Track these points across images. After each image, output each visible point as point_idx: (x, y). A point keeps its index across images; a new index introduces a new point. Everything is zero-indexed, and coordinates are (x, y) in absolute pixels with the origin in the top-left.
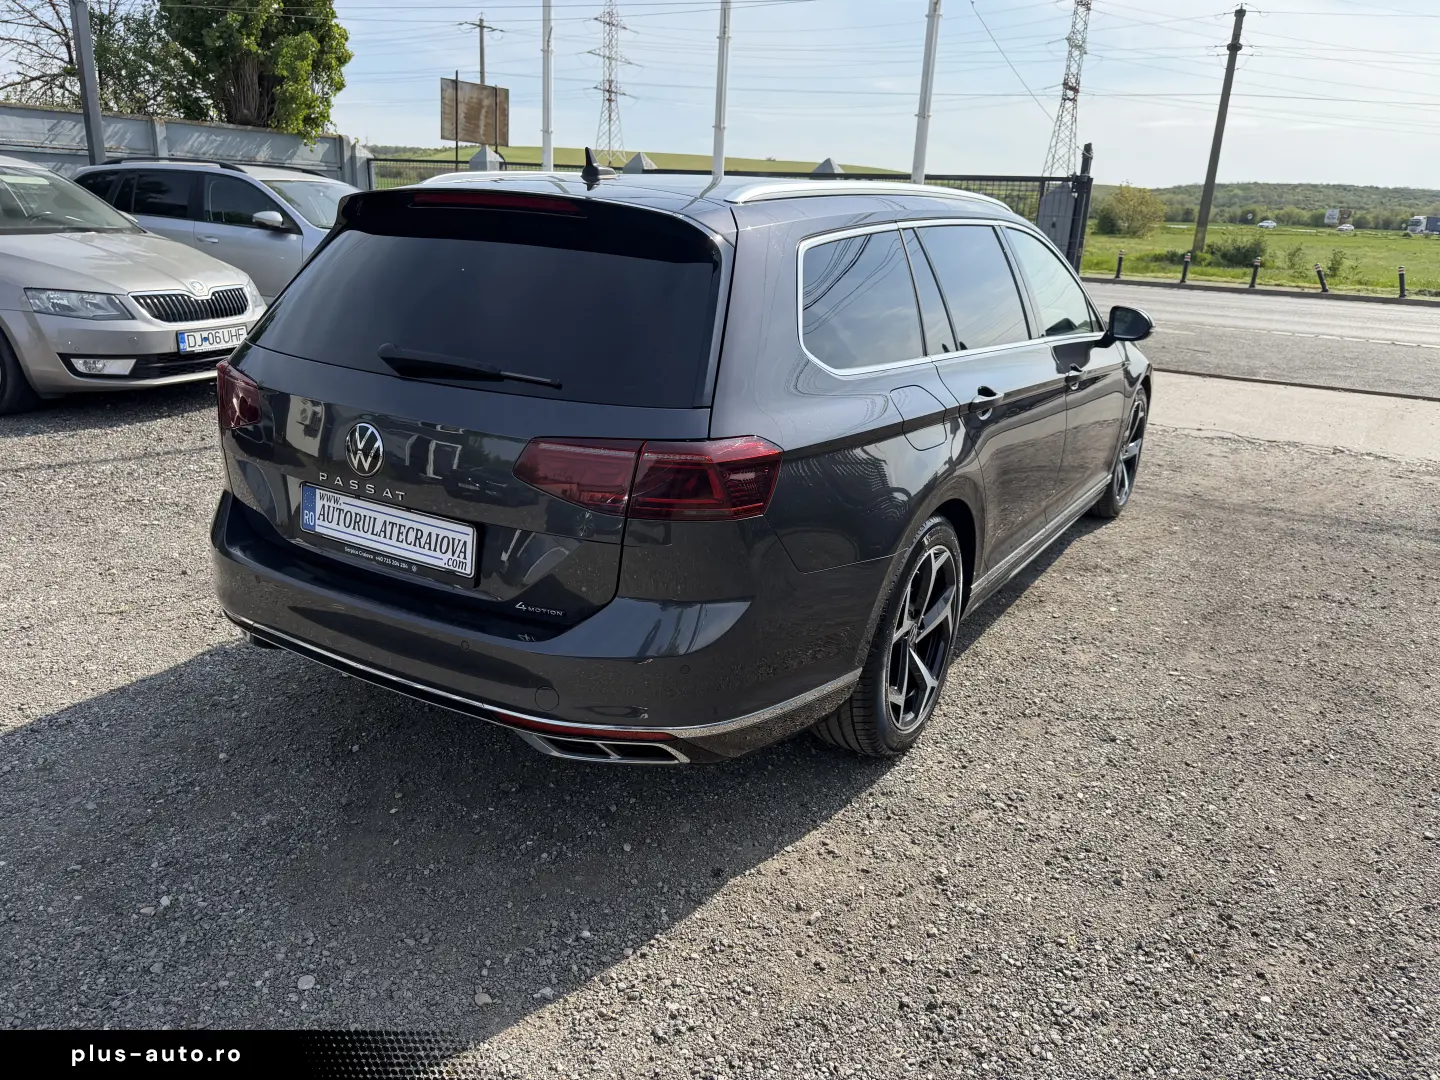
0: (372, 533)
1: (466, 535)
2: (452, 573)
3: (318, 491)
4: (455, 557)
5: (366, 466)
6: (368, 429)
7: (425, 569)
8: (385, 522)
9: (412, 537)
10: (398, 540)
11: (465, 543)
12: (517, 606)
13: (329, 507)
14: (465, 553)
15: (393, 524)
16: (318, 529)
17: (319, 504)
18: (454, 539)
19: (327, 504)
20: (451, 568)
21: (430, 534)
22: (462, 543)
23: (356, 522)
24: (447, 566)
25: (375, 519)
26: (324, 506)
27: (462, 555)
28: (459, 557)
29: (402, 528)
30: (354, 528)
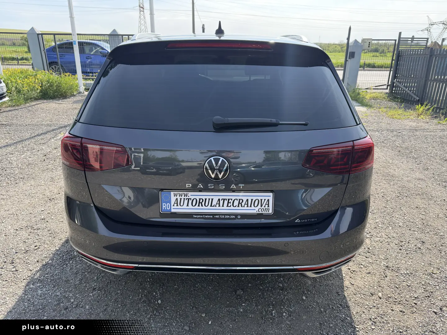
0: (211, 206)
1: (270, 196)
2: (262, 214)
3: (172, 193)
4: (263, 207)
5: (220, 176)
6: (220, 159)
7: (244, 216)
8: (219, 200)
9: (236, 203)
10: (228, 206)
11: (268, 200)
12: (296, 221)
13: (181, 199)
14: (268, 205)
15: (224, 200)
16: (173, 211)
17: (173, 199)
18: (261, 200)
19: (179, 198)
20: (261, 212)
21: (247, 200)
22: (266, 201)
23: (200, 203)
24: (258, 212)
25: (212, 199)
26: (177, 199)
27: (267, 206)
28: (265, 207)
29: (230, 201)
30: (199, 206)
